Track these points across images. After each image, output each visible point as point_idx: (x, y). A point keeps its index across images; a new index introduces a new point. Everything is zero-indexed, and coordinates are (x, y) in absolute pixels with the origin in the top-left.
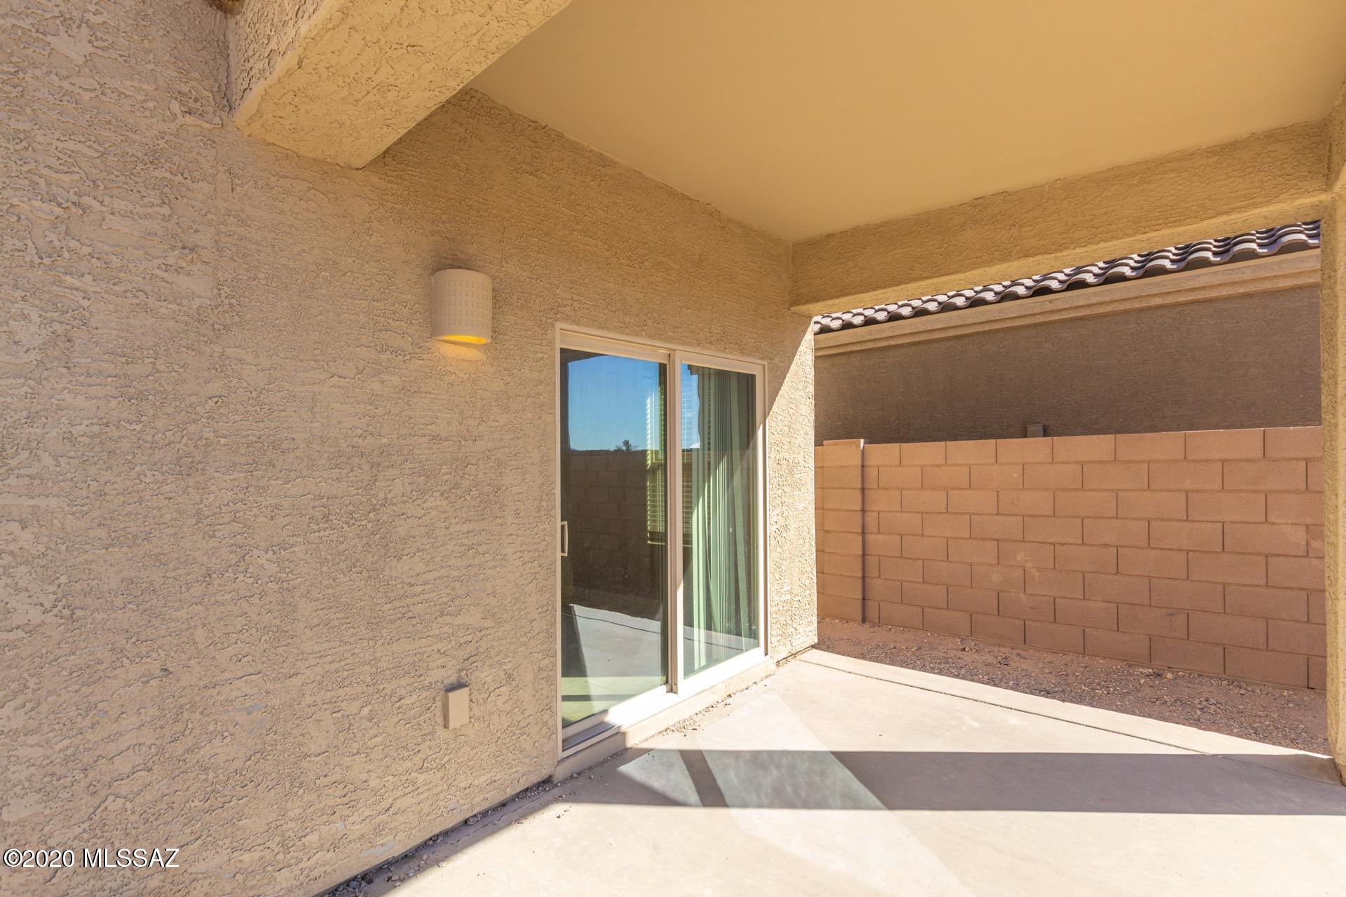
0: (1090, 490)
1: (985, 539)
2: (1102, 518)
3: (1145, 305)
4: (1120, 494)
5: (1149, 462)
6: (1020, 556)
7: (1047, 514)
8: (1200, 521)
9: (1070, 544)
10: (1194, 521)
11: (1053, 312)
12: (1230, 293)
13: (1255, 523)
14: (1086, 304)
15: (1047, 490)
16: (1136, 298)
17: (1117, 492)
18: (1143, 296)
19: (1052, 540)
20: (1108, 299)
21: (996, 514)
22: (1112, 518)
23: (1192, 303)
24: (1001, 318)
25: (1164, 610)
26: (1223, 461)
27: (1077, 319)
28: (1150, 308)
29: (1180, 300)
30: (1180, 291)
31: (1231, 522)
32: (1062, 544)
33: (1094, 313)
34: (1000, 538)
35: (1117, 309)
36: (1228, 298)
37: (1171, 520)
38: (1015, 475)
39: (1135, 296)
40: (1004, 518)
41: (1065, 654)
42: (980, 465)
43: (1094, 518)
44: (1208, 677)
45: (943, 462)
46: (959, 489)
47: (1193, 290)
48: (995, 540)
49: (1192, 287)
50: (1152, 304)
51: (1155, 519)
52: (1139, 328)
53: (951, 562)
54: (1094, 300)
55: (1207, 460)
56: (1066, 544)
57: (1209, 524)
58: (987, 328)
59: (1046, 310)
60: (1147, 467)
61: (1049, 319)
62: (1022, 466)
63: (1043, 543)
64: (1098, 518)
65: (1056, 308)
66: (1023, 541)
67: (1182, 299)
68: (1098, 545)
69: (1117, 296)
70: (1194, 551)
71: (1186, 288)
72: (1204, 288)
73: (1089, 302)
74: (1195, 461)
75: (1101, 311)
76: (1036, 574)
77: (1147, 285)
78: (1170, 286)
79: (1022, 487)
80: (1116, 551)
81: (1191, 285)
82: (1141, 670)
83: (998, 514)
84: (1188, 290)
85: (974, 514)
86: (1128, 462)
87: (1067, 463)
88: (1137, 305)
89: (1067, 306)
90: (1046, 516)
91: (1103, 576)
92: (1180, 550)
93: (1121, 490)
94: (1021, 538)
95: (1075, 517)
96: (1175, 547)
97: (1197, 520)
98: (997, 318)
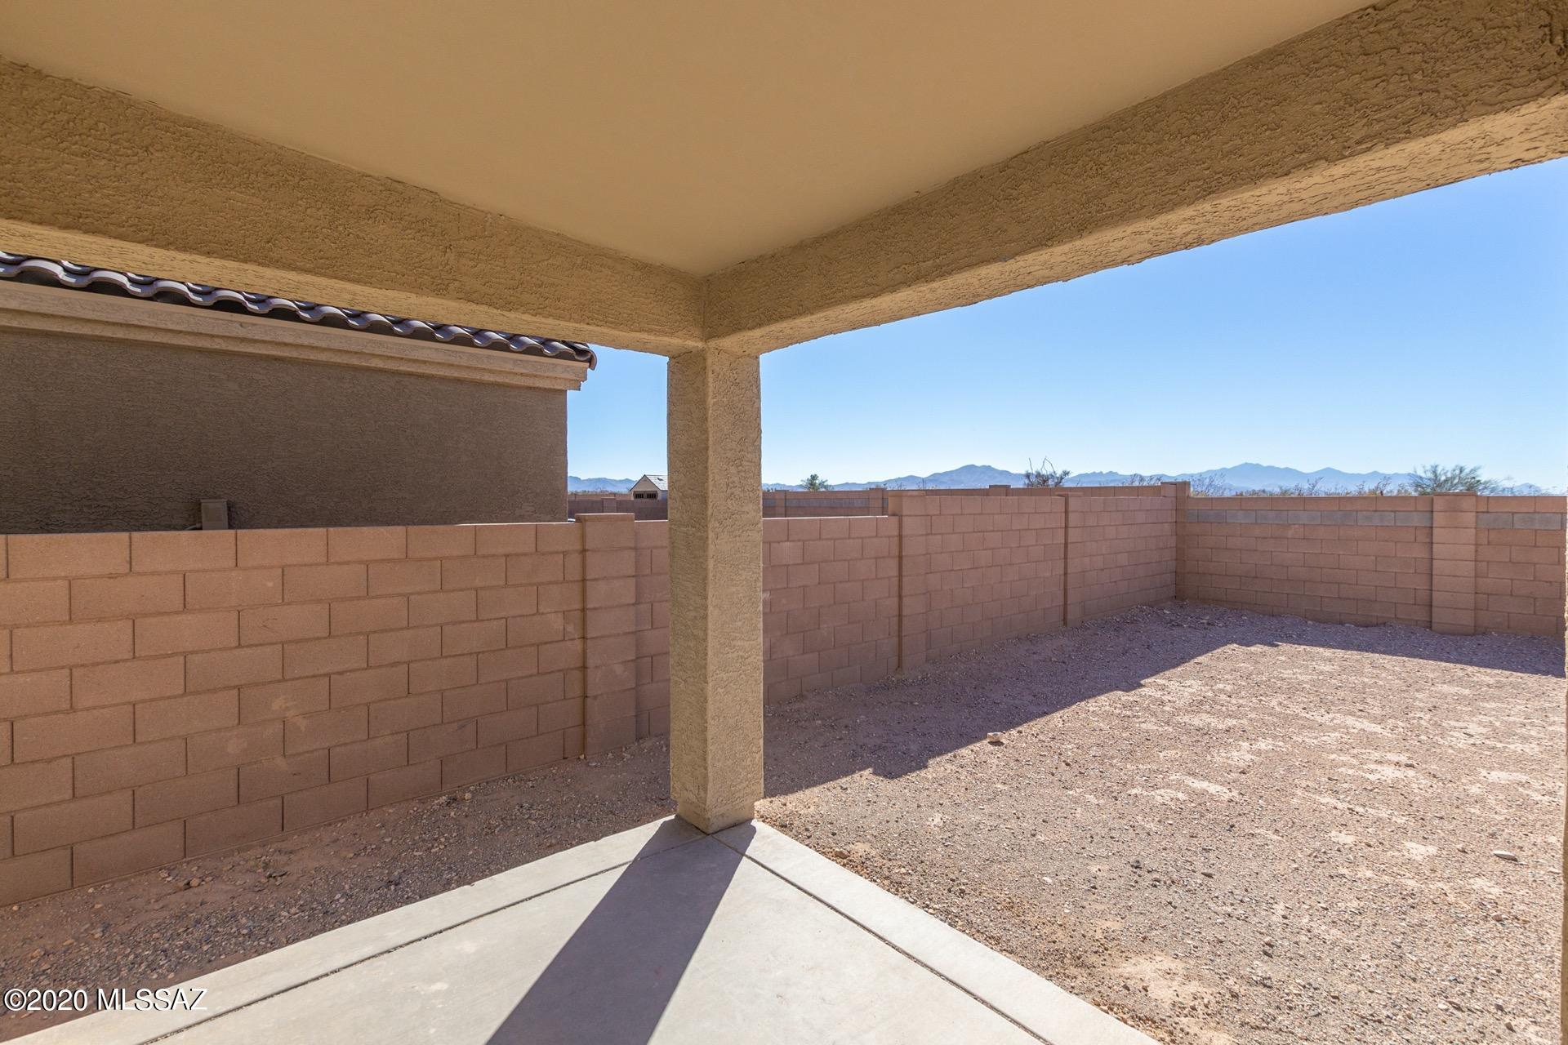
0: (377, 597)
1: (214, 691)
2: (392, 630)
3: (363, 364)
4: (412, 597)
5: (441, 559)
6: (277, 704)
7: (319, 635)
8: (488, 620)
9: (350, 671)
10: (483, 620)
11: (243, 340)
12: (446, 374)
13: (530, 615)
14: (295, 343)
15: (319, 601)
16: (356, 353)
17: (408, 596)
18: (365, 354)
19: (327, 670)
20: (324, 345)
21: (236, 647)
22: (402, 629)
23: (410, 375)
24: (153, 325)
25: (456, 724)
26: (507, 556)
27: (277, 359)
28: (368, 369)
29: (401, 368)
30: (402, 359)
31: (512, 617)
32: (341, 673)
33: (301, 357)
34: (243, 682)
35: (332, 360)
36: (443, 379)
37: (463, 622)
38: (270, 584)
39: (356, 350)
40: (249, 651)
41: (344, 820)
42: (205, 571)
43: (382, 631)
44: (494, 781)
45: (125, 569)
46: (160, 614)
47: (415, 361)
48: (234, 687)
49: (416, 358)
50: (373, 365)
51: (448, 624)
52: (355, 390)
53: (142, 743)
54: (306, 341)
55: (493, 556)
56: (347, 671)
57: (495, 622)
58: (120, 334)
59: (233, 334)
60: (439, 565)
61: (236, 349)
62: (280, 570)
63: (314, 676)
64: (386, 631)
65: (250, 336)
66: (284, 680)
67: (404, 368)
68: (386, 666)
69: (336, 345)
70: (483, 652)
71: (411, 357)
72: (425, 362)
73: (299, 341)
74: (484, 556)
75: (312, 357)
76: (302, 723)
77: (370, 341)
78: (394, 350)
79: (281, 601)
80: (407, 669)
81: (415, 355)
82: (436, 802)
83: (239, 646)
84: (409, 360)
85: (192, 653)
86: (421, 560)
87: (347, 563)
88: (355, 361)
89: (267, 338)
90: (318, 638)
91: (392, 702)
92: (471, 654)
93: (412, 594)
94: (280, 677)
95: (360, 633)
96: (465, 652)
97: (485, 618)
98: (146, 324)
